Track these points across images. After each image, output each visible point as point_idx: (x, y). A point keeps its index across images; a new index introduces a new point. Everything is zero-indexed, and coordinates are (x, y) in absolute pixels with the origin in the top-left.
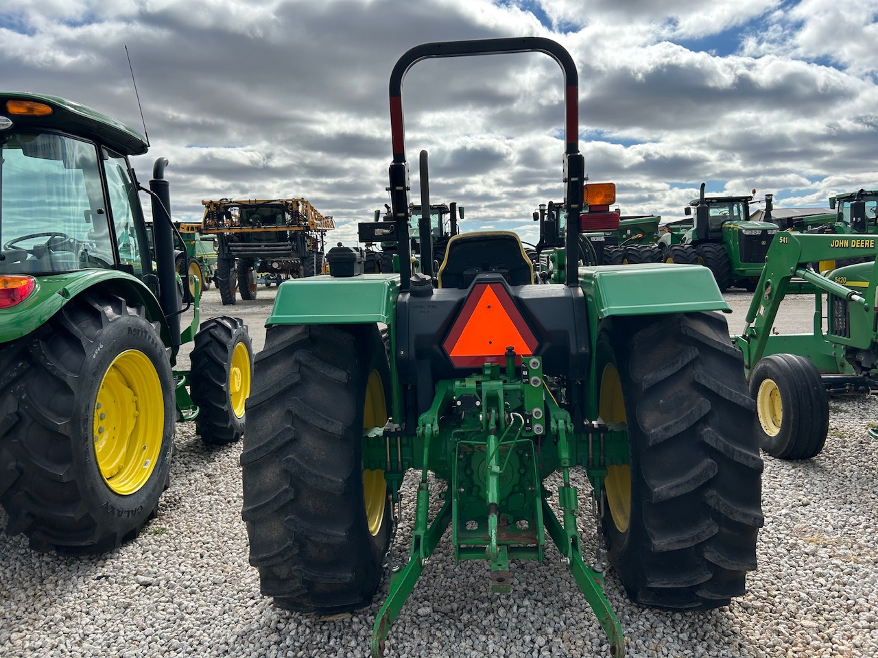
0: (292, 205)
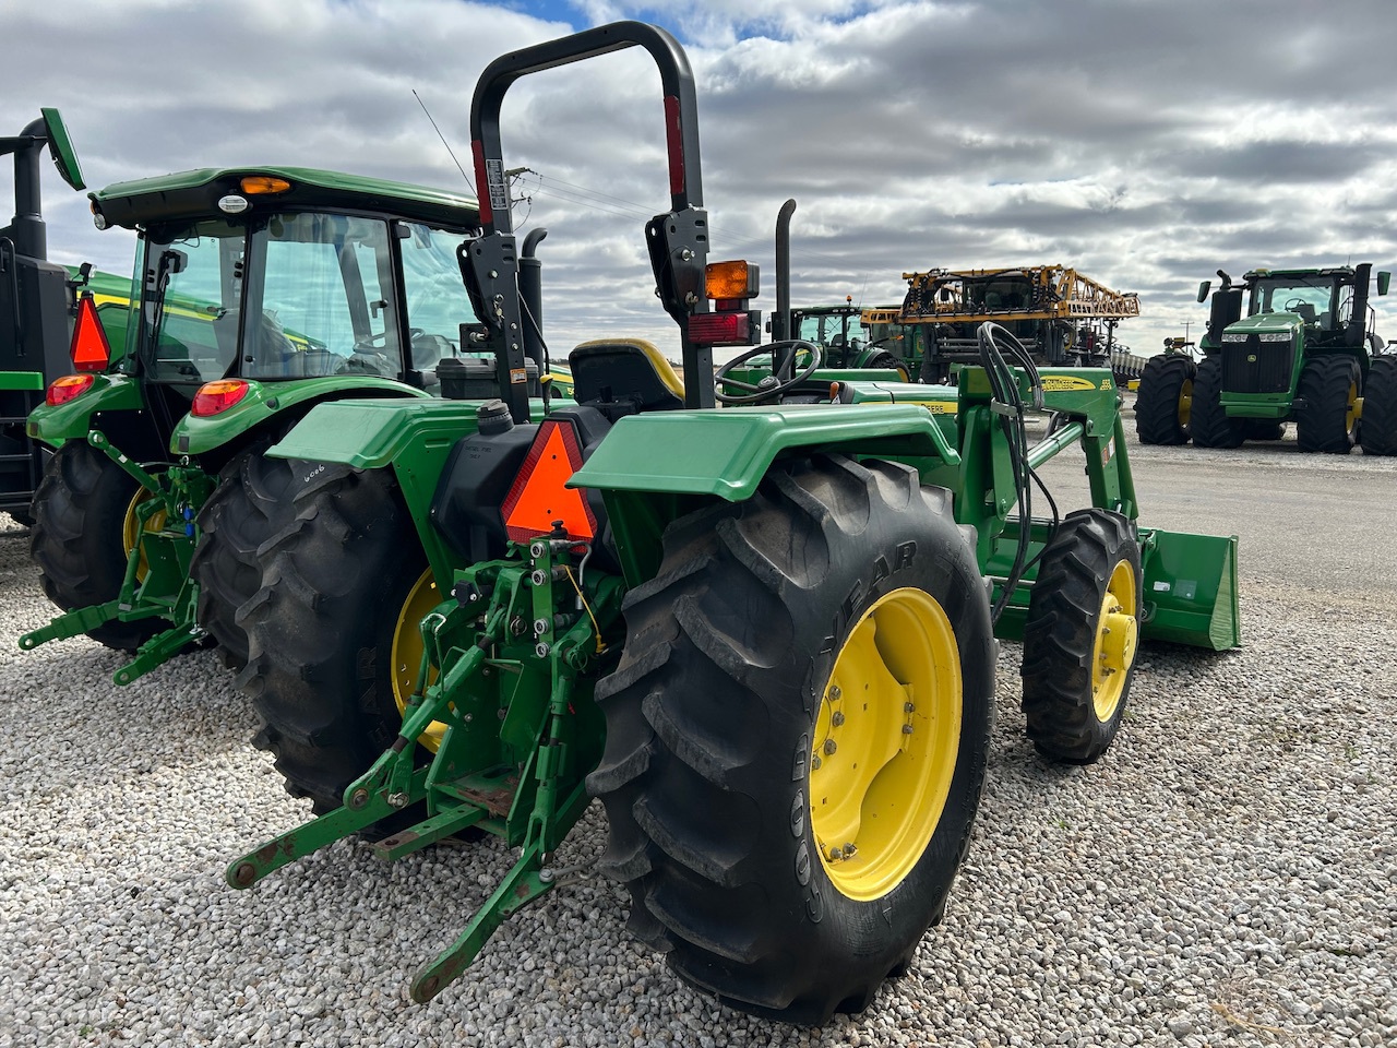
0: (1039, 276)
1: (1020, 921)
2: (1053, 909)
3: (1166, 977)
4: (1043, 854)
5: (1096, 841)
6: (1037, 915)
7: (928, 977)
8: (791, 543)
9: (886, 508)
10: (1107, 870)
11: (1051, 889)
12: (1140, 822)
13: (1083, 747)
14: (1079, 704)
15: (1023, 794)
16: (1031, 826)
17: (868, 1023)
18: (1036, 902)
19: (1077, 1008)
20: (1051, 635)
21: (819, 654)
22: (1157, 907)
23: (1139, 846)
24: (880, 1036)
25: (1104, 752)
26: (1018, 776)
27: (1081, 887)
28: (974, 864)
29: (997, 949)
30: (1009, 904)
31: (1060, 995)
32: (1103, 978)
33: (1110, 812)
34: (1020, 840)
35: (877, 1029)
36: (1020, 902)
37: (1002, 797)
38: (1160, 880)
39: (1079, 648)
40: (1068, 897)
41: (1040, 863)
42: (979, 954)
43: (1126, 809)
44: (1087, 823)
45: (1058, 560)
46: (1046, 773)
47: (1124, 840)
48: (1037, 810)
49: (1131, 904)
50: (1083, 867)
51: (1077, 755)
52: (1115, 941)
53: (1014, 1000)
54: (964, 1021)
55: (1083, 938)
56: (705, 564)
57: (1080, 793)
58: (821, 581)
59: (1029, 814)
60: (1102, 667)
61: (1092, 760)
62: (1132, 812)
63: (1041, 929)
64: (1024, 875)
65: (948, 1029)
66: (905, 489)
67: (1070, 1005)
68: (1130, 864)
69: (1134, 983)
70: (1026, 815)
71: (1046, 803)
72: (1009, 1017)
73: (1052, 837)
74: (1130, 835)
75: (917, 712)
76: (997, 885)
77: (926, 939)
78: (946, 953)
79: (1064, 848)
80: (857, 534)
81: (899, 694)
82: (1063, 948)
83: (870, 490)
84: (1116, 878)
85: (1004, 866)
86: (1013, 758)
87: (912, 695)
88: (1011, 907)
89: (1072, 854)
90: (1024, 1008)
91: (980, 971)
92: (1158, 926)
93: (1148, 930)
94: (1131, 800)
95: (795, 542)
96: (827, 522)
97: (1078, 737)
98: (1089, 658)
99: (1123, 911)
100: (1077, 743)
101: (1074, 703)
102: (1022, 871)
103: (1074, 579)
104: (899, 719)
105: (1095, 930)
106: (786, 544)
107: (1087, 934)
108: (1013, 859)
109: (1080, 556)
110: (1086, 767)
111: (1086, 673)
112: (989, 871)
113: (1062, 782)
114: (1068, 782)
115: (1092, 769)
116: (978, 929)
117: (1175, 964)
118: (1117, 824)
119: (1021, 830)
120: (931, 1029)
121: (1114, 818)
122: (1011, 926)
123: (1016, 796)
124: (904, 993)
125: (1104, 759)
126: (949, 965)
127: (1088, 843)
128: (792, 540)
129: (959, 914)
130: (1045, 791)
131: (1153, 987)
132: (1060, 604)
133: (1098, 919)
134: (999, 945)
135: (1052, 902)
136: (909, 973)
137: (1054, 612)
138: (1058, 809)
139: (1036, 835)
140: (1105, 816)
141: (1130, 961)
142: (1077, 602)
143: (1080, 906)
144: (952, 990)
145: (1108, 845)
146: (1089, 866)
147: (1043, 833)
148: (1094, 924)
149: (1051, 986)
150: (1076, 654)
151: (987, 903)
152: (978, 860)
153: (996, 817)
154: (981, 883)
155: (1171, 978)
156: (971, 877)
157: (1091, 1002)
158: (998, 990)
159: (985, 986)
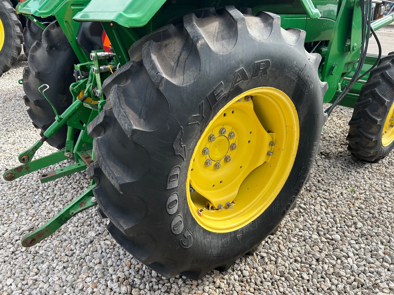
1: (315, 236)
2: (333, 232)
3: (376, 280)
4: (338, 204)
5: (366, 200)
6: (325, 234)
7: (262, 257)
8: (179, 57)
9: (251, 39)
10: (366, 217)
11: (336, 221)
12: (390, 194)
13: (372, 157)
14: (373, 140)
15: (339, 173)
16: (338, 189)
17: (226, 277)
18: (326, 228)
19: (326, 289)
20: (366, 109)
21: (188, 125)
22: (384, 241)
23: (385, 207)
24: (229, 284)
25: (383, 158)
26: (339, 165)
27: (350, 224)
28: (305, 204)
29: (299, 249)
30: (313, 226)
31: (320, 280)
32: (344, 274)
33: (377, 187)
34: (330, 194)
35: (229, 281)
36: (318, 226)
37: (329, 174)
38: (390, 227)
39: (379, 116)
40: (342, 227)
41: (335, 208)
42: (290, 250)
43: (385, 186)
44: (364, 191)
45: (379, 74)
46: (353, 165)
47: (379, 202)
48: (342, 181)
49: (371, 236)
50: (354, 213)
51: (369, 160)
52: (357, 254)
53: (296, 279)
54: (270, 284)
55: (342, 250)
56: (129, 67)
57: (365, 176)
58: (192, 82)
59: (338, 183)
60: (390, 124)
61: (376, 161)
62: (387, 189)
63: (323, 241)
64: (325, 212)
65: (260, 287)
66: (269, 28)
67: (323, 286)
68: (377, 216)
69: (359, 281)
70: (337, 183)
71: (348, 179)
72: (291, 287)
73: (345, 195)
74: (383, 201)
75: (276, 145)
76: (311, 216)
77: (269, 238)
78: (275, 247)
79: (349, 202)
80: (224, 54)
81: (267, 137)
82: (330, 255)
83: (239, 26)
84: (368, 222)
85: (318, 207)
86: (341, 156)
87: (274, 138)
88: (313, 228)
89: (351, 206)
90: (300, 283)
91: (287, 258)
92: (381, 252)
93: (376, 252)
94: (389, 183)
95: (182, 57)
96: (202, 45)
97: (370, 153)
98: (383, 121)
99: (367, 239)
100: (369, 155)
101: (371, 139)
102: (325, 210)
103: (384, 83)
104: (266, 148)
105: (349, 247)
106: (176, 57)
107: (345, 249)
108: (323, 204)
109: (390, 73)
110: (372, 164)
111: (380, 127)
112: (311, 208)
113: (358, 170)
114: (361, 170)
115: (375, 166)
116: (294, 237)
117: (383, 274)
118: (378, 194)
119: (332, 190)
120: (253, 285)
121: (377, 191)
122: (310, 238)
123: (335, 174)
124: (248, 264)
125: (382, 162)
126: (274, 253)
127: (361, 201)
128: (180, 55)
129: (288, 228)
130: (349, 174)
131: (368, 285)
132: (374, 95)
133: (353, 242)
134: (301, 246)
135: (334, 229)
136: (255, 254)
137: (370, 99)
138: (352, 183)
139: (338, 194)
140: (373, 189)
141: (360, 269)
142: (383, 95)
143: (346, 233)
144: (271, 267)
145: (370, 203)
146: (357, 213)
147: (341, 193)
148: (350, 244)
149: (318, 274)
150: (377, 119)
151: (303, 224)
152: (307, 202)
153: (323, 182)
154: (304, 214)
155: (379, 281)
156: (301, 210)
157: (334, 287)
158: (291, 271)
159: (286, 267)
